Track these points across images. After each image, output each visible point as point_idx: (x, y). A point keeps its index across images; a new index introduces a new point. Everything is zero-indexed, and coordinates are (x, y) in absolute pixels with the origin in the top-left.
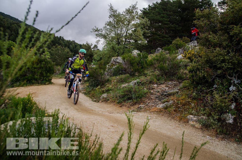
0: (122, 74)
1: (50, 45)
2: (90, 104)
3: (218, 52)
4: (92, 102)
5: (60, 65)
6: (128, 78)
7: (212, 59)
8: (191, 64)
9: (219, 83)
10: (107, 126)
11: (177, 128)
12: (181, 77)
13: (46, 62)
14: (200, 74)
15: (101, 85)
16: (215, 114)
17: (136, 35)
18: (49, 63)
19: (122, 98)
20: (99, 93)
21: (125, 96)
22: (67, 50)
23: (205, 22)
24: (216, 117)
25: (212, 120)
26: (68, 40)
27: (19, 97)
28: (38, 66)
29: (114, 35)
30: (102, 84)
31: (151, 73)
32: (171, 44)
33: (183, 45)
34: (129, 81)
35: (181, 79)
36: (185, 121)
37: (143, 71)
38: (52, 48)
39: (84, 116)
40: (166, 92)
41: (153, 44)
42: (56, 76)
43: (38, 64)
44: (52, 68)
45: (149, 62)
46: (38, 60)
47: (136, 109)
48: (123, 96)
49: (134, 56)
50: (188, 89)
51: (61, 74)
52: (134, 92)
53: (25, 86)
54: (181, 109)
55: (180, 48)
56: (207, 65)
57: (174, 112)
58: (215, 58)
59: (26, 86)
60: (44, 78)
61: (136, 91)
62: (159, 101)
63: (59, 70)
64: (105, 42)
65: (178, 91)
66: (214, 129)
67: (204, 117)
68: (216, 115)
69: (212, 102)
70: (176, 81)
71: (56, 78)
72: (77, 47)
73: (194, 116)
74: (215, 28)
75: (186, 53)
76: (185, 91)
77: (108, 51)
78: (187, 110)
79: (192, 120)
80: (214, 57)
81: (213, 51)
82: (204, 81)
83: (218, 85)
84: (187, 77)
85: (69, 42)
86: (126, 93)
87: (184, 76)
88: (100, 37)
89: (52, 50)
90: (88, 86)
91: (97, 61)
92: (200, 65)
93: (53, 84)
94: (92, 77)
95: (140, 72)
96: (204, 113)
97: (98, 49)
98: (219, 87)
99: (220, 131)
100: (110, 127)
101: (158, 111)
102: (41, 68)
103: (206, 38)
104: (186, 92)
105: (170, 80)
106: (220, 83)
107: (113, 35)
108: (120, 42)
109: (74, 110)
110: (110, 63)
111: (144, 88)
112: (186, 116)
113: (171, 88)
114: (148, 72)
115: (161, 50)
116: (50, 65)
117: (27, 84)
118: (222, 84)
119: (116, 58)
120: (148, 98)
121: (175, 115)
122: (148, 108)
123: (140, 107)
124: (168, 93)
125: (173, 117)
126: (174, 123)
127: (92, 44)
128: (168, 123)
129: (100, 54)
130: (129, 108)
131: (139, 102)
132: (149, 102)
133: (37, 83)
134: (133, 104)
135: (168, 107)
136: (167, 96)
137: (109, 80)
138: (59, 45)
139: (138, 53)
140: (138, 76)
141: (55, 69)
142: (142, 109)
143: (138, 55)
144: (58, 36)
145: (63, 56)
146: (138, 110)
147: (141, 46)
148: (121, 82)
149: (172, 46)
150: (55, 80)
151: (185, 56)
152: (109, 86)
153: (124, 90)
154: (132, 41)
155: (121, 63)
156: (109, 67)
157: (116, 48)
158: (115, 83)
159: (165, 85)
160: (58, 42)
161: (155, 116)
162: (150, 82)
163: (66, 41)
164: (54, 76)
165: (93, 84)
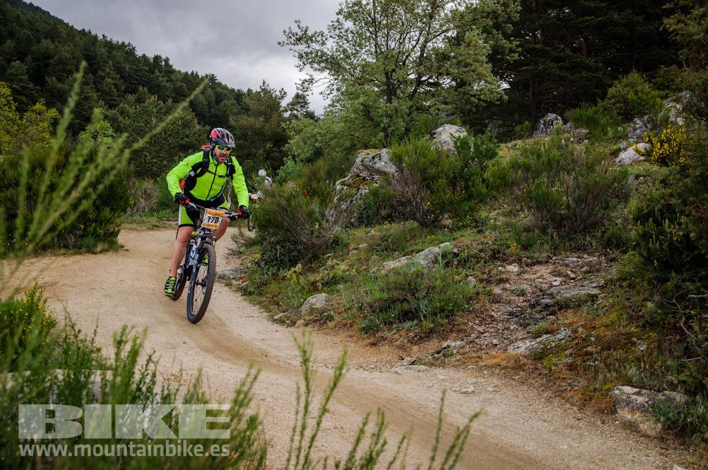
0: (391, 221)
1: (115, 90)
2: (259, 333)
4: (270, 323)
5: (155, 177)
6: (414, 237)
11: (568, 430)
12: (619, 238)
15: (306, 260)
19: (381, 311)
20: (297, 292)
21: (392, 305)
26: (190, 73)
30: (313, 257)
31: (501, 218)
32: (603, 98)
34: (415, 247)
35: (615, 244)
36: (603, 406)
37: (472, 210)
38: (121, 105)
40: (551, 294)
41: (533, 94)
42: (137, 217)
44: (119, 191)
47: (430, 357)
48: (385, 306)
51: (158, 212)
52: (429, 290)
53: (12, 256)
54: (594, 362)
57: (567, 372)
60: (91, 226)
61: (435, 288)
62: (520, 328)
63: (147, 196)
64: (335, 87)
65: (598, 292)
67: (678, 397)
70: (597, 254)
71: (135, 226)
72: (223, 103)
73: (637, 390)
77: (346, 121)
78: (615, 365)
79: (628, 404)
85: (191, 80)
86: (396, 294)
88: (316, 66)
89: (122, 113)
90: (258, 264)
91: (302, 161)
93: (123, 253)
94: (276, 227)
95: (457, 215)
96: (680, 381)
97: (309, 110)
101: (509, 364)
105: (575, 248)
107: (367, 56)
109: (198, 350)
110: (350, 175)
111: (467, 276)
112: (609, 390)
113: (573, 279)
114: (492, 214)
115: (560, 122)
119: (374, 154)
120: (478, 317)
121: (569, 381)
122: (474, 355)
123: (445, 348)
124: (555, 301)
125: (561, 388)
126: (559, 411)
127: (284, 90)
128: (535, 411)
129: (315, 135)
130: (405, 350)
131: (444, 330)
132: (479, 331)
133: (59, 247)
134: (421, 338)
135: (549, 354)
136: (551, 309)
137: (338, 241)
138: (151, 92)
139: (459, 137)
140: (451, 230)
141: (133, 191)
142: (452, 355)
143: (459, 144)
144: (147, 55)
145: (165, 139)
146: (437, 359)
147: (480, 105)
148: (383, 251)
149: (605, 108)
150: (132, 235)
151: (647, 151)
152: (338, 264)
153: (388, 284)
154: (449, 81)
155: (391, 176)
156: (342, 189)
157: (378, 112)
158: (363, 256)
159: (551, 267)
160: (145, 79)
161: (494, 383)
162: (494, 254)
163: (181, 77)
164: (130, 220)
165: (276, 253)
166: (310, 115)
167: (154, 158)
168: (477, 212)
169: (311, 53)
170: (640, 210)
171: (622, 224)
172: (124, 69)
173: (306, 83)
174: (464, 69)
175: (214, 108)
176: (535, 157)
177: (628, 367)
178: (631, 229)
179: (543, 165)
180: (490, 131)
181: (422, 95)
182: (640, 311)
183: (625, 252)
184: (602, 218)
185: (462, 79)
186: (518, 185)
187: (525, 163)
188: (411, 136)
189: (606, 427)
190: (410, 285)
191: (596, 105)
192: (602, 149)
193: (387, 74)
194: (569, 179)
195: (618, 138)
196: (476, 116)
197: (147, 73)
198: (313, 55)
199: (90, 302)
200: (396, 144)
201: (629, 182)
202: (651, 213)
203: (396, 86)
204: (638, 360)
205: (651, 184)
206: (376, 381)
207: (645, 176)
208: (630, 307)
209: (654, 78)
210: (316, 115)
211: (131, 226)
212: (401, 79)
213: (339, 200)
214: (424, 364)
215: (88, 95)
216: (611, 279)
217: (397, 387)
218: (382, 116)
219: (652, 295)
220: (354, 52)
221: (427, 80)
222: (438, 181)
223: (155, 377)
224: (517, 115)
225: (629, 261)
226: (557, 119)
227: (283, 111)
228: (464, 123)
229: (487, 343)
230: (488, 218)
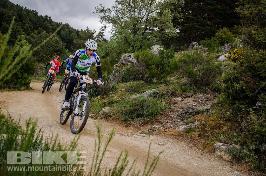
0: (134, 80)
1: (30, 28)
6: (143, 86)
10: (102, 150)
11: (198, 158)
12: (218, 88)
15: (102, 95)
19: (129, 114)
20: (98, 107)
21: (134, 112)
22: (56, 38)
24: (253, 147)
25: (245, 151)
26: (59, 23)
29: (128, 20)
30: (105, 93)
31: (175, 80)
32: (213, 37)
34: (143, 90)
35: (217, 90)
36: (210, 150)
37: (164, 77)
38: (32, 34)
40: (193, 109)
41: (188, 34)
42: (37, 77)
44: (31, 67)
47: (147, 131)
48: (131, 112)
51: (46, 75)
52: (147, 106)
54: (208, 134)
55: (226, 43)
57: (198, 137)
60: (19, 80)
62: (181, 121)
63: (42, 69)
64: (114, 30)
65: (210, 108)
66: (247, 163)
67: (237, 146)
68: (253, 144)
70: (210, 94)
71: (36, 80)
72: (71, 35)
73: (223, 144)
76: (218, 108)
77: (118, 43)
79: (219, 149)
83: (263, 102)
85: (58, 25)
86: (135, 108)
89: (32, 37)
91: (101, 57)
93: (32, 91)
95: (159, 79)
96: (238, 141)
97: (104, 38)
101: (177, 134)
104: (218, 110)
105: (202, 92)
107: (126, 18)
109: (60, 127)
110: (119, 63)
111: (162, 101)
112: (213, 144)
113: (201, 103)
114: (172, 79)
116: (28, 62)
119: (128, 55)
120: (166, 117)
121: (198, 141)
122: (164, 131)
123: (153, 128)
124: (194, 111)
125: (195, 143)
126: (194, 152)
127: (95, 30)
128: (186, 152)
129: (106, 48)
130: (138, 129)
131: (153, 121)
132: (166, 122)
134: (144, 124)
135: (191, 130)
136: (193, 114)
137: (114, 88)
138: (44, 29)
139: (160, 49)
140: (156, 84)
141: (36, 67)
142: (156, 130)
143: (160, 52)
144: (42, 15)
145: (49, 48)
146: (150, 132)
147: (168, 38)
148: (131, 91)
149: (214, 40)
150: (36, 84)
151: (229, 57)
152: (114, 96)
153: (133, 104)
154: (157, 28)
155: (134, 64)
156: (116, 68)
157: (130, 40)
158: (123, 93)
159: (193, 99)
160: (42, 25)
161: (171, 141)
162: (172, 93)
163: (55, 24)
164: (35, 78)
165: (91, 92)
166: (105, 40)
167: (44, 55)
168: (166, 78)
169: (105, 17)
170: (225, 78)
171: (219, 83)
172: (33, 20)
173: (103, 28)
174: (163, 25)
175: (68, 36)
176: (188, 58)
177: (220, 135)
178: (223, 85)
179: (191, 61)
180: (172, 48)
181: (147, 34)
182: (225, 115)
183: (220, 93)
184: (212, 81)
185: (162, 28)
186: (182, 68)
187: (184, 60)
188: (142, 49)
189: (211, 157)
190: (141, 105)
191: (211, 39)
192: (212, 55)
193: (134, 25)
194: (200, 66)
195: (219, 51)
196: (167, 42)
197: (42, 22)
198: (106, 17)
199: (18, 109)
200: (137, 52)
201: (222, 67)
202: (229, 79)
203: (137, 30)
204: (224, 133)
205: (229, 69)
206: (127, 140)
207: (228, 66)
208: (221, 114)
209: (232, 30)
210: (107, 40)
211: (35, 80)
212: (139, 28)
213: (115, 72)
214: (145, 134)
215: (19, 30)
216: (214, 103)
217: (135, 142)
219: (229, 109)
220: (122, 17)
221: (149, 28)
222: (152, 66)
223: (42, 137)
224: (182, 42)
225: (221, 97)
226: (197, 44)
227: (94, 38)
228: (162, 45)
229: (168, 126)
230: (170, 80)
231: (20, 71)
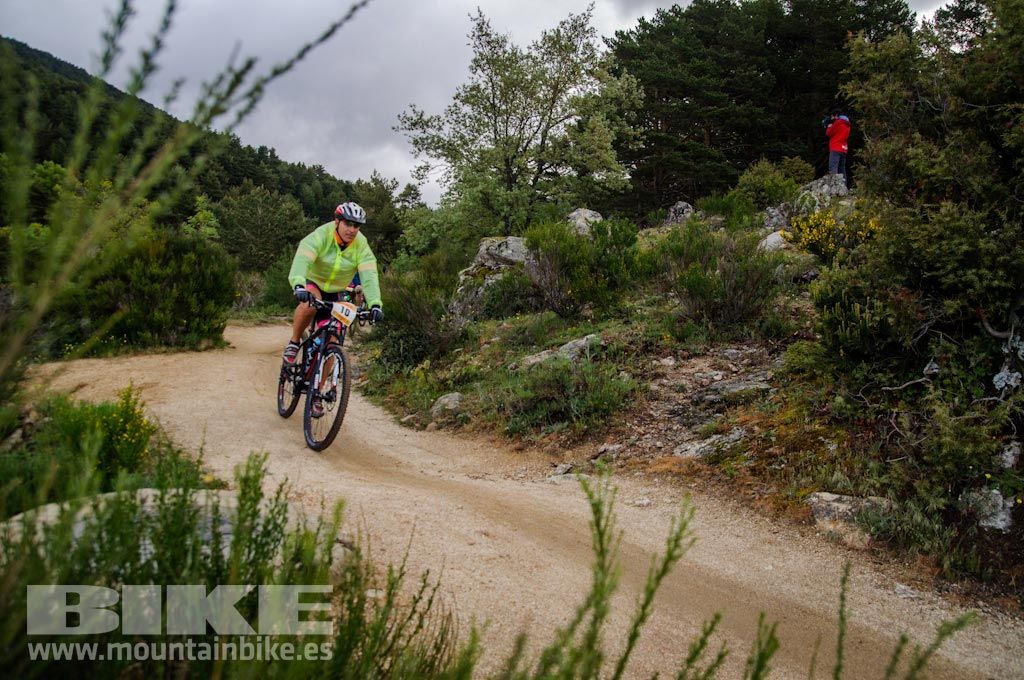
0: (523, 312)
1: (219, 182)
2: (386, 438)
3: (948, 222)
4: (397, 426)
5: (261, 269)
6: (552, 329)
7: (919, 250)
8: (825, 269)
9: (950, 355)
10: (464, 531)
11: (767, 547)
12: (778, 327)
13: (200, 255)
14: (867, 315)
15: (433, 356)
16: (928, 491)
17: (584, 145)
18: (213, 257)
19: (526, 411)
20: (425, 392)
21: (539, 405)
22: (289, 204)
23: (889, 89)
24: (937, 503)
25: (918, 517)
26: (296, 164)
27: (83, 403)
28: (169, 271)
29: (490, 146)
30: (441, 352)
31: (648, 309)
32: (733, 187)
33: (787, 190)
34: (556, 340)
35: (777, 336)
36: (800, 516)
37: (615, 299)
38: (225, 197)
39: (362, 488)
40: (716, 390)
42: (243, 313)
43: (165, 263)
44: (225, 282)
45: (640, 258)
46: (167, 245)
47: (586, 463)
48: (531, 406)
49: (579, 236)
50: (813, 377)
51: (266, 307)
52: (578, 387)
53: (110, 354)
54: (780, 465)
55: (770, 203)
56: (898, 277)
57: (752, 478)
58: (933, 248)
59: (115, 355)
60: (193, 321)
61: (586, 385)
62: (684, 428)
63: (254, 290)
64: (452, 174)
65: (768, 386)
66: (926, 553)
67: (885, 503)
68: (935, 493)
69: (917, 439)
71: (241, 322)
72: (331, 195)
73: (837, 496)
74: (932, 116)
75: (798, 226)
76: (798, 387)
77: (464, 210)
78: (806, 468)
79: (828, 513)
80: (930, 242)
81: (926, 218)
82: (882, 347)
83: (945, 362)
84: (802, 328)
85: (297, 171)
86: (542, 392)
87: (793, 323)
88: (431, 152)
89: (226, 205)
90: (379, 361)
91: (417, 252)
92: (863, 277)
93: (230, 350)
94: (398, 320)
95: (600, 304)
96: (883, 485)
98: (946, 370)
99: (954, 565)
100: (476, 538)
101: (682, 470)
102: (178, 277)
103: (892, 161)
104: (800, 391)
105: (733, 339)
106: (954, 354)
107: (485, 142)
108: (516, 176)
109: (320, 458)
110: (474, 264)
111: (618, 371)
112: (804, 497)
113: (736, 372)
114: (635, 302)
115: (692, 210)
116: (216, 268)
117: (117, 347)
118: (962, 359)
119: (499, 242)
120: (636, 417)
121: (756, 488)
122: (638, 460)
123: (603, 452)
124: (721, 397)
125: (747, 497)
126: (751, 524)
127: (396, 180)
129: (431, 226)
130: (557, 456)
131: (600, 432)
132: (639, 433)
133: (161, 344)
134: (574, 442)
135: (726, 457)
136: (718, 406)
137: (467, 335)
138: (257, 183)
139: (595, 222)
140: (594, 321)
141: (238, 285)
142: (611, 460)
143: (595, 229)
144: (252, 146)
145: (272, 230)
146: (595, 465)
148: (519, 344)
150: (238, 332)
152: (470, 360)
153: (534, 381)
155: (520, 265)
156: (467, 279)
157: (498, 200)
158: (497, 350)
159: (710, 361)
160: (251, 171)
161: (668, 493)
162: (647, 346)
163: (286, 168)
164: (236, 315)
165: (399, 349)
166: (423, 205)
168: (620, 301)
170: (823, 294)
171: (780, 313)
173: (422, 171)
182: (824, 406)
184: (759, 307)
187: (678, 247)
189: (807, 540)
193: (506, 160)
197: (251, 165)
208: (812, 402)
211: (238, 321)
212: (522, 166)
213: (463, 291)
214: (582, 472)
216: (780, 372)
218: (502, 205)
220: (472, 138)
226: (687, 207)
227: (395, 202)
229: (649, 446)
230: (633, 309)
231: (195, 295)
